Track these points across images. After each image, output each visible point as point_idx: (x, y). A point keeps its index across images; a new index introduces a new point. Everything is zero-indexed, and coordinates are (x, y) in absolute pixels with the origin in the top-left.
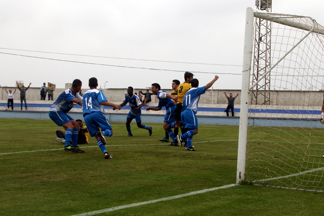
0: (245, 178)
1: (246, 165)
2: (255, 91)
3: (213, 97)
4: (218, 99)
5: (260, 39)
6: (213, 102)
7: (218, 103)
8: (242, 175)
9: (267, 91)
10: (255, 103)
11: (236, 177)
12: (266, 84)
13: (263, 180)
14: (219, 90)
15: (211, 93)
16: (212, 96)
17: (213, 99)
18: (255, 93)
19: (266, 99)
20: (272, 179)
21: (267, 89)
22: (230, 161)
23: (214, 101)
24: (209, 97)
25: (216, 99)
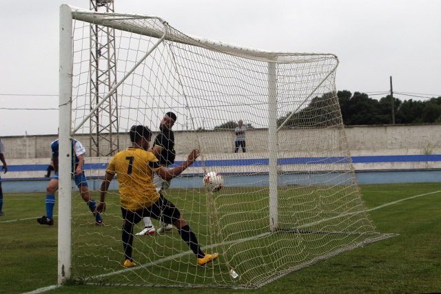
0: (72, 275)
1: (72, 253)
2: (94, 134)
3: (27, 148)
4: (36, 150)
5: (98, 52)
6: (27, 156)
7: (36, 157)
8: (67, 270)
9: (114, 134)
10: (96, 153)
11: (57, 274)
12: (112, 122)
13: (101, 276)
14: (36, 136)
15: (25, 141)
16: (25, 145)
17: (28, 151)
18: (95, 138)
19: (113, 146)
20: (115, 273)
21: (114, 130)
22: (51, 249)
23: (29, 154)
24: (21, 147)
25: (33, 151)
